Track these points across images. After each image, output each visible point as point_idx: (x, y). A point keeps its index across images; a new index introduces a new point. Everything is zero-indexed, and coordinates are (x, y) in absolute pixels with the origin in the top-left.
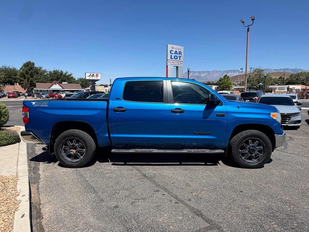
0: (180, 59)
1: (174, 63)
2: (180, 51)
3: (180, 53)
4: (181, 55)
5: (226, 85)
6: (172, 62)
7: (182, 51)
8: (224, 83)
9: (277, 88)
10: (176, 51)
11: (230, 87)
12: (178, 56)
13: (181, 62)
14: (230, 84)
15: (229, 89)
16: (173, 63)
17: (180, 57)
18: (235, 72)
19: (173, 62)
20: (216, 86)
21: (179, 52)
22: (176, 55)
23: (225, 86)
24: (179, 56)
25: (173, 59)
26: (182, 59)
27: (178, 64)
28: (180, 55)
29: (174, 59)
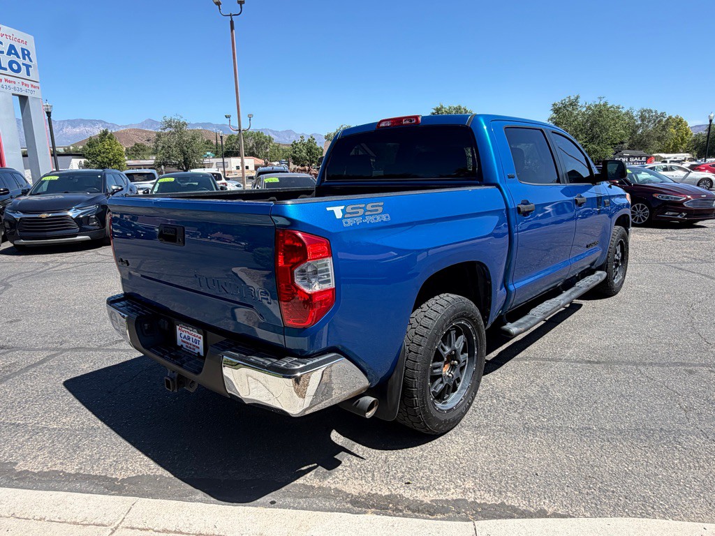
0: (28, 74)
1: (12, 85)
2: (24, 47)
3: (26, 54)
4: (31, 61)
5: (110, 156)
6: (6, 80)
7: (31, 47)
8: (104, 153)
9: (213, 164)
10: (12, 47)
11: (120, 161)
12: (20, 61)
13: (35, 84)
14: (121, 155)
15: (119, 166)
16: (8, 84)
17: (28, 67)
18: (94, 125)
19: (10, 82)
20: (83, 160)
21: (23, 50)
22: (13, 57)
23: (106, 159)
24: (23, 64)
25: (5, 69)
26: (34, 74)
27: (24, 88)
28: (27, 61)
29: (9, 72)
